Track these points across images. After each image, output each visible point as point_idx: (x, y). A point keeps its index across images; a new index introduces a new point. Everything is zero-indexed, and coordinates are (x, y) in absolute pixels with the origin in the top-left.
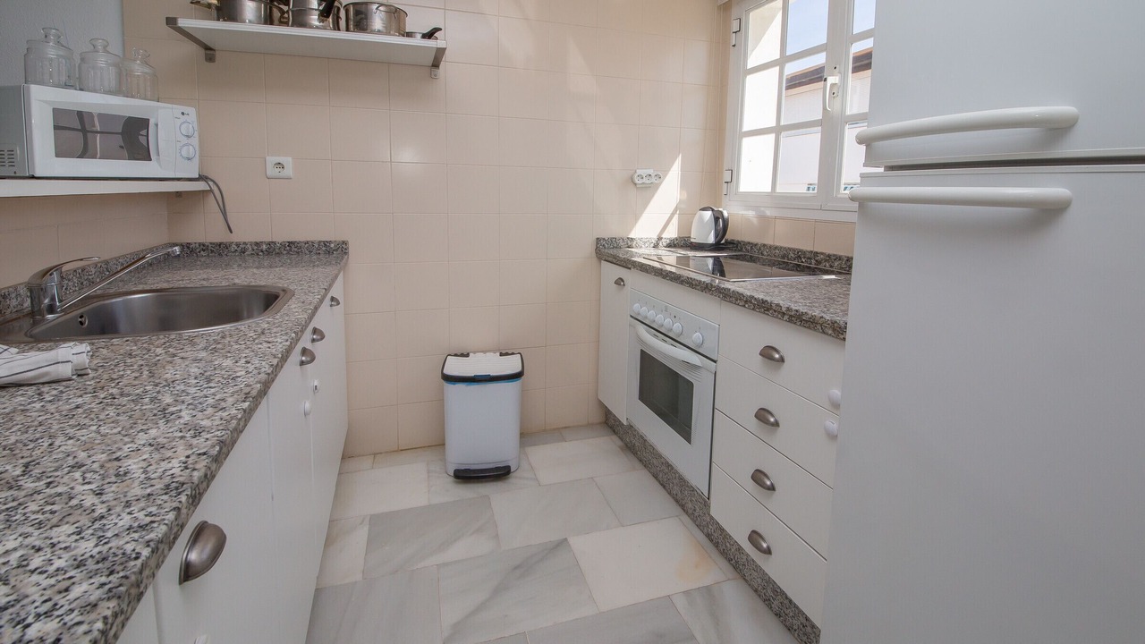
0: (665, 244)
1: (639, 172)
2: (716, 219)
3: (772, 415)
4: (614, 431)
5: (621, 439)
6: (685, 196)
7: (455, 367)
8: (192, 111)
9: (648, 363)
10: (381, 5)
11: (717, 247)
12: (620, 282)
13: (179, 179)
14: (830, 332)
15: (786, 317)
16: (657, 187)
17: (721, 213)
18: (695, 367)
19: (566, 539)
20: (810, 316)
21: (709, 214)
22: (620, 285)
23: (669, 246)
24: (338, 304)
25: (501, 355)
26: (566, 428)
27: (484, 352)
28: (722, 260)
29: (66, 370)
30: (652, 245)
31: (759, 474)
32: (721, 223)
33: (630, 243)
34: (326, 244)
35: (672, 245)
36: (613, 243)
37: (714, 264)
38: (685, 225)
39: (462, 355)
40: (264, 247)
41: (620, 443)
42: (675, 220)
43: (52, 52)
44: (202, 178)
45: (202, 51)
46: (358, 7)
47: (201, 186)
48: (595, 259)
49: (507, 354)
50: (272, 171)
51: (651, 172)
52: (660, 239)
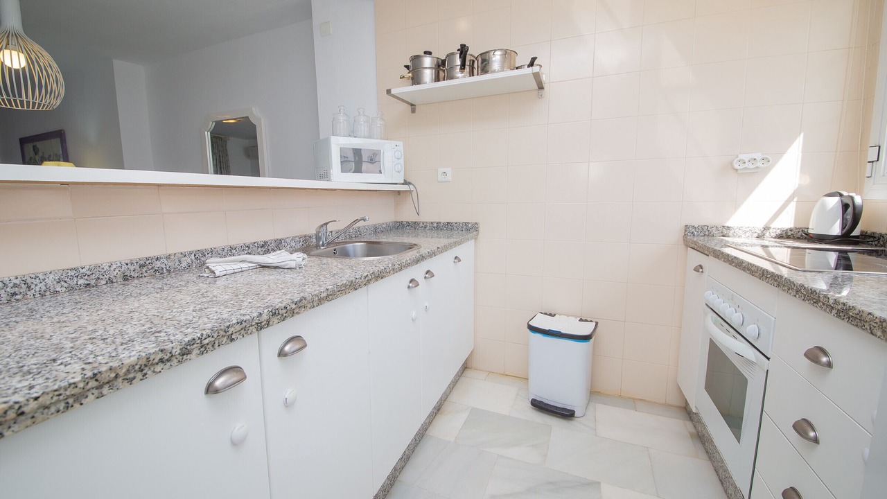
0: (774, 235)
1: (741, 157)
2: (845, 207)
3: (813, 429)
4: (691, 418)
5: (695, 426)
6: (807, 180)
7: (542, 322)
8: (400, 143)
9: (716, 354)
10: (495, 50)
11: (845, 237)
12: (699, 268)
13: (396, 184)
14: (879, 333)
15: (834, 311)
16: (766, 171)
17: (852, 198)
18: (750, 363)
19: (599, 483)
20: (857, 312)
21: (834, 202)
22: (698, 271)
23: (780, 237)
24: (460, 261)
25: (581, 320)
26: (641, 400)
27: (568, 316)
28: (850, 255)
29: (293, 264)
30: (756, 235)
31: (793, 493)
32: (851, 213)
33: (725, 231)
34: (466, 224)
35: (785, 236)
36: (706, 231)
37: (839, 259)
38: (803, 213)
39: (550, 315)
40: (435, 225)
41: (692, 430)
42: (792, 207)
43: (342, 118)
44: (406, 183)
45: (410, 107)
46: (483, 56)
47: (405, 188)
48: (682, 246)
49: (586, 321)
50: (441, 178)
51: (758, 156)
52: (766, 228)
